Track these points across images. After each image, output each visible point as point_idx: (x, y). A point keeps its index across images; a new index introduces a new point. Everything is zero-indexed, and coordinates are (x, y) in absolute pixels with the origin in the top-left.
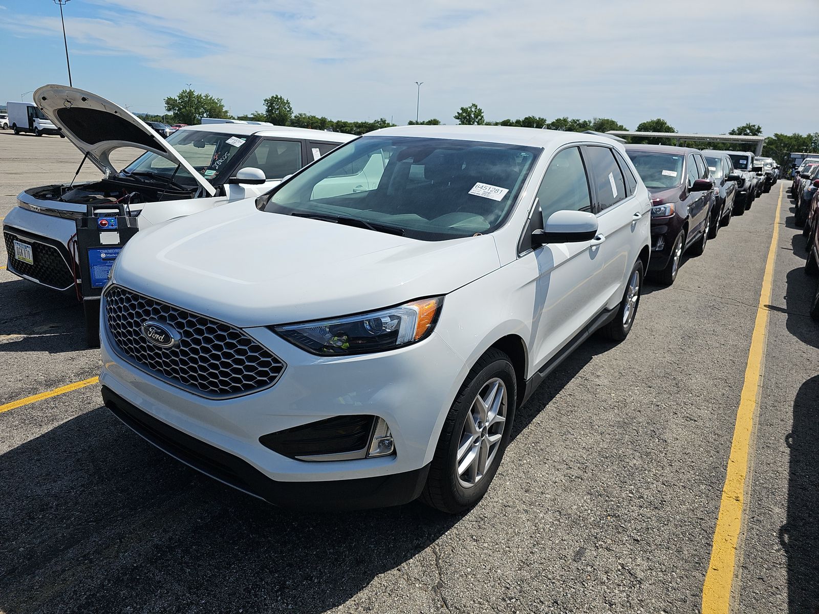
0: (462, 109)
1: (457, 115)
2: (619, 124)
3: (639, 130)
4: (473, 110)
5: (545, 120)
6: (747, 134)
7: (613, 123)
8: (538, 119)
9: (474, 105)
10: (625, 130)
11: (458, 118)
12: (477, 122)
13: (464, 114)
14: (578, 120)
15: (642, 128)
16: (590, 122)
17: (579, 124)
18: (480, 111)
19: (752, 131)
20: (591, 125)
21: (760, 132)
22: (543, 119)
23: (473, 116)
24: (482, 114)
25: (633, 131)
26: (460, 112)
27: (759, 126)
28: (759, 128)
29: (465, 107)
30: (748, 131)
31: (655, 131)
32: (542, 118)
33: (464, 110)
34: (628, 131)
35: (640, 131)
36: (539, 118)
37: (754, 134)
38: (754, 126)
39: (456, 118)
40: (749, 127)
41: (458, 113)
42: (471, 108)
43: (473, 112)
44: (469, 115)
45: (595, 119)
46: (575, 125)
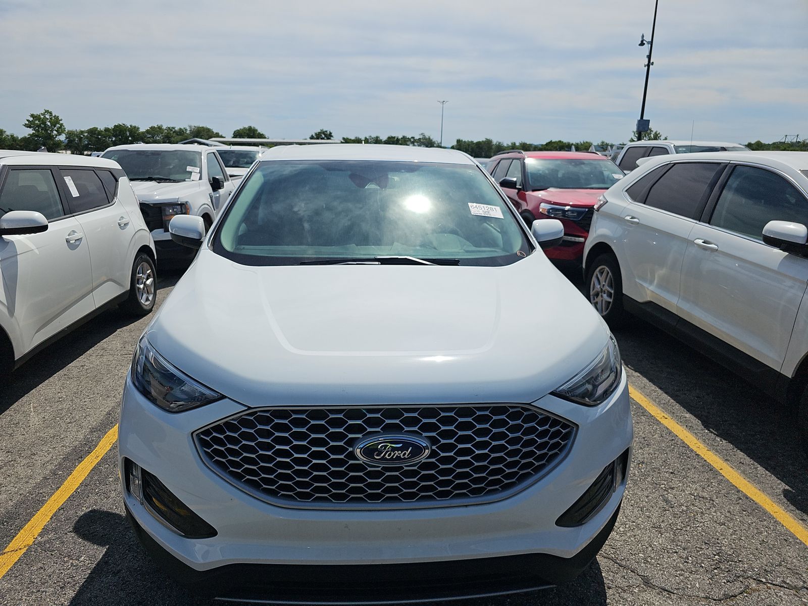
0: (32, 116)
1: (27, 123)
2: (215, 131)
3: (235, 136)
4: (47, 116)
5: (138, 128)
6: (323, 139)
7: (209, 130)
8: (129, 127)
9: (47, 111)
10: (222, 137)
11: (30, 127)
12: (56, 130)
13: (37, 122)
14: (173, 128)
15: (237, 134)
16: (186, 130)
17: (175, 132)
18: (57, 118)
19: (326, 135)
20: (188, 132)
21: (332, 136)
22: (135, 127)
23: (49, 124)
24: (61, 122)
25: (229, 138)
26: (31, 119)
27: (330, 132)
28: (330, 133)
29: (35, 113)
30: (323, 136)
31: (249, 137)
32: (133, 125)
33: (36, 117)
34: (224, 137)
35: (235, 138)
36: (131, 126)
37: (328, 139)
38: (326, 131)
39: (28, 127)
40: (324, 132)
41: (28, 120)
42: (43, 114)
43: (48, 119)
44: (44, 123)
45: (190, 127)
46: (172, 132)
